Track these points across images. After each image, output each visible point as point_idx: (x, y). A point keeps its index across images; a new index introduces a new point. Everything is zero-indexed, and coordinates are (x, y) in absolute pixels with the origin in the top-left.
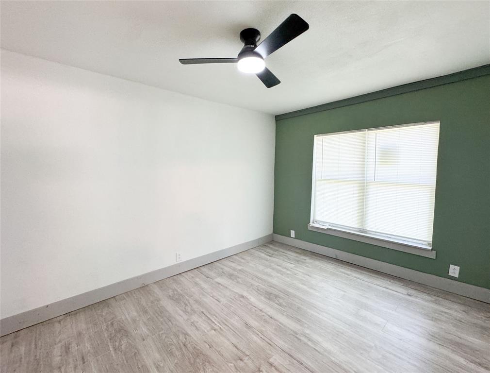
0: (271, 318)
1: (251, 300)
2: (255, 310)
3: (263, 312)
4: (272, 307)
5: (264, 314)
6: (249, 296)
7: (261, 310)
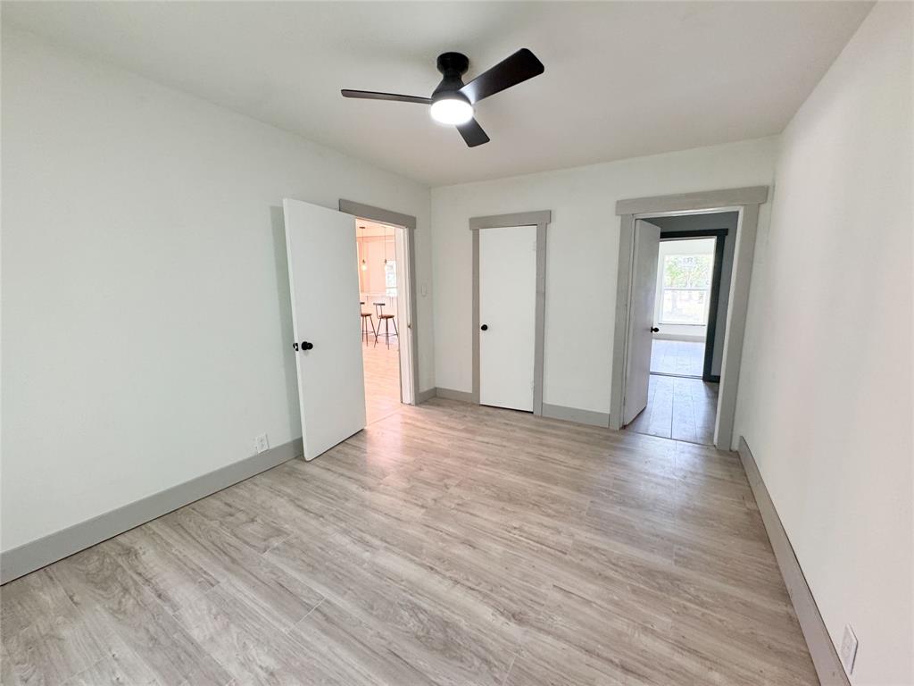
0: (432, 569)
1: (491, 610)
2: (468, 580)
3: (451, 578)
4: (436, 598)
5: (448, 574)
6: (500, 622)
7: (456, 582)
